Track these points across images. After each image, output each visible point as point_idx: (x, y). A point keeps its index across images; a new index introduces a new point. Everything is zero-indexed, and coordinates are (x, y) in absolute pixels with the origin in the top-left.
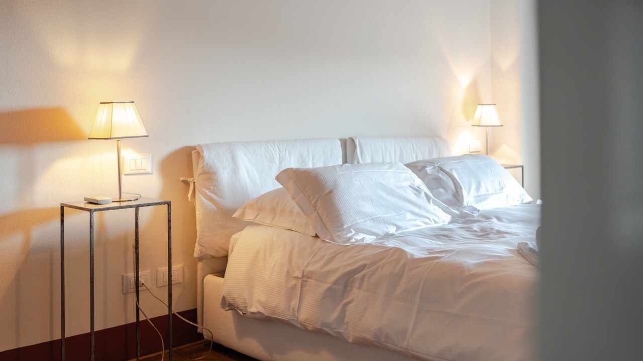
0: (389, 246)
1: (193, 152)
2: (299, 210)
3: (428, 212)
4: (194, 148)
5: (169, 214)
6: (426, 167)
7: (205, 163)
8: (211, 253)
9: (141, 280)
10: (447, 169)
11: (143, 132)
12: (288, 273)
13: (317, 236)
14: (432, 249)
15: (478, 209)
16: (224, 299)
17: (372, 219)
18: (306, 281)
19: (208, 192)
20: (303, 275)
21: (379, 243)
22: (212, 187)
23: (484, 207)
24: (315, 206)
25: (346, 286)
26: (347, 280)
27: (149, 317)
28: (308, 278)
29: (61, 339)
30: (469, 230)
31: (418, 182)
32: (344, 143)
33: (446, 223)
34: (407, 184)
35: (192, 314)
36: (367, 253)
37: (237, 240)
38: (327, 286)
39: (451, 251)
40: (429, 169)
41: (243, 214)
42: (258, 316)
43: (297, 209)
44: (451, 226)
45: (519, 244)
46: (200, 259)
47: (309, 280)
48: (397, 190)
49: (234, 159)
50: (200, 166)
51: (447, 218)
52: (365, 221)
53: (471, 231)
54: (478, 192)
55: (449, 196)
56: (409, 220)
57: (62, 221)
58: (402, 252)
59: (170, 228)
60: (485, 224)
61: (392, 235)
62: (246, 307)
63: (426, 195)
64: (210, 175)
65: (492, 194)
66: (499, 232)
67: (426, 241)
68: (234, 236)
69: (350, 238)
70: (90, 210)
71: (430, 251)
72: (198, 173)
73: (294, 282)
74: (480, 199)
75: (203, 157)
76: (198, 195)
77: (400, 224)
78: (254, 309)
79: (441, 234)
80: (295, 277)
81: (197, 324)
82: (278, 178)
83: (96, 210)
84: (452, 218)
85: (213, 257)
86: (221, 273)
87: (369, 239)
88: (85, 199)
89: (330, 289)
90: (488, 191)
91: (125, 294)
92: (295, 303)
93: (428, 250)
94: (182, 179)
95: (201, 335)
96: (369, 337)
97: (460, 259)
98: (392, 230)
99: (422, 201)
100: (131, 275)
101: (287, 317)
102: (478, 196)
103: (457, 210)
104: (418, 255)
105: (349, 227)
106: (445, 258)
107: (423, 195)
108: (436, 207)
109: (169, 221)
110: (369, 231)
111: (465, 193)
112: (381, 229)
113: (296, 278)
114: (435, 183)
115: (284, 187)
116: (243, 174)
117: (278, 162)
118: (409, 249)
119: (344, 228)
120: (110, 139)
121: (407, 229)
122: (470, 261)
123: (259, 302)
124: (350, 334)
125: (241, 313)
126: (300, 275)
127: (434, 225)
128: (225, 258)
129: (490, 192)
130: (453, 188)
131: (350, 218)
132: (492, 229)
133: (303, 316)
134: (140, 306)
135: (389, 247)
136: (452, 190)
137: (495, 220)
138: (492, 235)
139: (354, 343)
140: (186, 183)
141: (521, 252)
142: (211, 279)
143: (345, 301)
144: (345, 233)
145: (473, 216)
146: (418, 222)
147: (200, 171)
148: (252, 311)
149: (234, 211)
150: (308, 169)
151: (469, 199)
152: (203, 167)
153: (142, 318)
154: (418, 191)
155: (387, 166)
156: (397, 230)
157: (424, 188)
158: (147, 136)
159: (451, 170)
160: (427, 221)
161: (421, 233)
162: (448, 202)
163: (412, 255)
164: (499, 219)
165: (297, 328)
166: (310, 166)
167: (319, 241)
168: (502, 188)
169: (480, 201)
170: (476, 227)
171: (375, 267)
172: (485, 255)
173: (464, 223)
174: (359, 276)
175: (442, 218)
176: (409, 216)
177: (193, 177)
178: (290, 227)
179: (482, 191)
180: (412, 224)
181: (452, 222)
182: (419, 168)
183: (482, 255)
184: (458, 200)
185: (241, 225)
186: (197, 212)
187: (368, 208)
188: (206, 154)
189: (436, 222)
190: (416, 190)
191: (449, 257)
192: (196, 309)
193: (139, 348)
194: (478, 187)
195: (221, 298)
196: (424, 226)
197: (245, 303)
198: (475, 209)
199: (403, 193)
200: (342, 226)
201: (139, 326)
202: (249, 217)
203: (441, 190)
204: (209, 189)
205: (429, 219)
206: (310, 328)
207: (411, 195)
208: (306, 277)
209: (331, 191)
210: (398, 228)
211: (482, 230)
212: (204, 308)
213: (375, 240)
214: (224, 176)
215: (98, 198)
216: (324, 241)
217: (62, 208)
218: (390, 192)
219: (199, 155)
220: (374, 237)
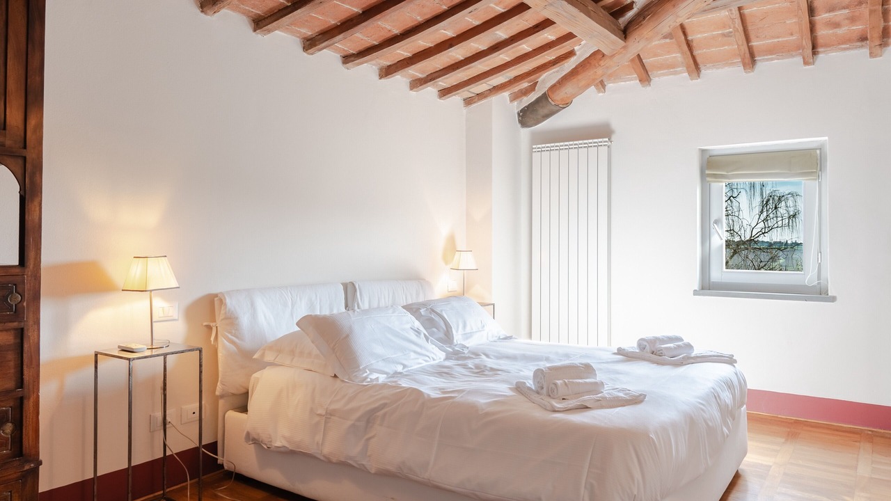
0: (403, 385)
1: (216, 299)
2: (318, 352)
3: (427, 351)
4: (216, 295)
5: (200, 359)
6: (420, 309)
7: (227, 309)
8: (233, 392)
9: (168, 419)
10: (438, 310)
11: (174, 284)
12: (312, 410)
13: (335, 376)
14: (443, 389)
15: (467, 346)
16: (248, 434)
17: (383, 360)
18: (329, 418)
19: (230, 336)
20: (326, 412)
21: (393, 382)
22: (233, 331)
23: (471, 343)
24: (333, 349)
25: (368, 422)
26: (370, 418)
27: (175, 451)
28: (331, 415)
29: (93, 479)
30: (465, 366)
31: (417, 324)
32: (345, 286)
33: (442, 360)
34: (408, 326)
35: (213, 447)
36: (386, 392)
37: (257, 380)
38: (349, 423)
39: (462, 391)
40: (422, 311)
41: (263, 355)
42: (282, 449)
43: (315, 351)
44: (448, 363)
45: (517, 382)
46: (222, 396)
47: (332, 417)
48: (401, 332)
49: (253, 304)
50: (222, 312)
51: (442, 355)
52: (378, 362)
53: (467, 368)
54: (464, 331)
55: (441, 335)
56: (413, 359)
57: (96, 367)
58: (419, 393)
59: (201, 372)
60: (477, 361)
61: (400, 373)
62: (271, 441)
63: (425, 335)
64: (232, 320)
65: (476, 332)
66: (492, 369)
67: (432, 378)
68: (255, 375)
69: (366, 378)
70: (129, 359)
71: (443, 391)
72: (221, 318)
73: (317, 419)
74: (467, 336)
75: (225, 304)
76: (221, 338)
77: (405, 362)
78: (278, 444)
79: (441, 372)
80: (318, 415)
81: (217, 455)
82: (298, 324)
83: (134, 359)
84: (447, 355)
85: (234, 395)
86: (244, 409)
87: (382, 378)
88: (119, 347)
89: (353, 426)
90: (472, 329)
91: (152, 432)
92: (319, 438)
93: (440, 389)
94: (205, 324)
95: (222, 466)
96: (392, 469)
97: (473, 399)
98: (400, 368)
99: (422, 341)
100: (159, 415)
101: (312, 450)
102: (465, 334)
103: (450, 347)
104: (434, 394)
105: (365, 368)
106: (459, 398)
107: (422, 335)
108: (434, 346)
109: (201, 366)
110: (381, 371)
111: (454, 332)
112: (390, 369)
113: (320, 415)
114: (429, 323)
115: (302, 329)
116: (261, 318)
117: (290, 306)
118: (423, 389)
119: (360, 369)
120: (146, 291)
121: (411, 367)
122: (482, 401)
123: (284, 437)
124: (373, 467)
125: (265, 447)
126: (324, 413)
127: (432, 362)
128: (245, 395)
129: (474, 330)
130: (444, 327)
131: (365, 360)
132: (485, 366)
133: (326, 450)
134: (167, 443)
135: (404, 387)
136: (443, 329)
137: (483, 357)
138: (486, 373)
139: (375, 474)
140: (209, 328)
141: (519, 389)
142: (233, 415)
143: (367, 437)
144: (361, 373)
145: (464, 353)
146: (420, 361)
147: (222, 317)
148: (276, 445)
149: (254, 352)
150: (325, 315)
151: (458, 337)
152: (225, 313)
153: (168, 453)
154: (418, 332)
155: (391, 311)
156: (403, 369)
157: (422, 328)
158: (178, 288)
159: (442, 311)
160: (427, 358)
161: (423, 371)
162: (440, 340)
163: (428, 395)
164: (487, 356)
165: (321, 460)
166: (326, 312)
167: (338, 382)
168: (484, 326)
169: (467, 338)
170: (470, 364)
171: (394, 406)
172: (492, 395)
173: (457, 359)
174: (381, 413)
175: (437, 355)
176: (413, 355)
177: (215, 321)
178: (309, 368)
179: (468, 330)
180: (416, 363)
181: (447, 358)
182: (414, 310)
183: (489, 395)
184: (449, 339)
185: (262, 365)
186: (220, 355)
187: (379, 350)
188: (228, 301)
189: (434, 360)
190: (417, 332)
191: (462, 397)
192: (216, 442)
193: (165, 482)
194: (465, 326)
195: (245, 433)
196: (425, 364)
197: (270, 438)
198: (465, 347)
199: (406, 335)
200: (359, 367)
201: (166, 460)
202: (269, 357)
203: (434, 329)
204: (230, 333)
205: (429, 357)
206: (334, 460)
207: (413, 336)
208: (330, 414)
209: (348, 336)
210: (405, 366)
211: (477, 367)
212: (225, 441)
213: (386, 378)
214: (245, 320)
215: (133, 346)
216: (343, 381)
217: (96, 355)
218: (397, 335)
219: (222, 302)
220: (386, 376)
